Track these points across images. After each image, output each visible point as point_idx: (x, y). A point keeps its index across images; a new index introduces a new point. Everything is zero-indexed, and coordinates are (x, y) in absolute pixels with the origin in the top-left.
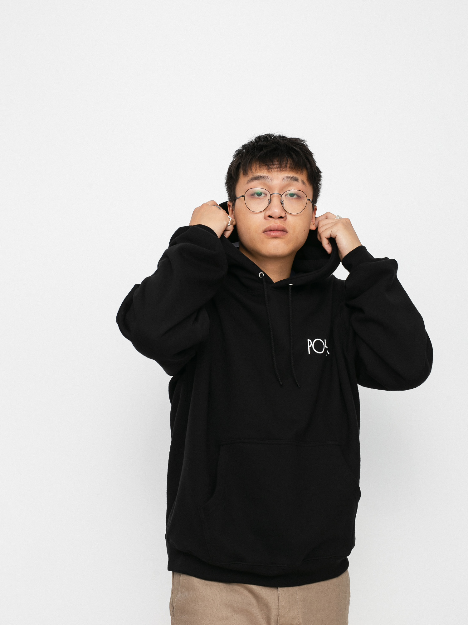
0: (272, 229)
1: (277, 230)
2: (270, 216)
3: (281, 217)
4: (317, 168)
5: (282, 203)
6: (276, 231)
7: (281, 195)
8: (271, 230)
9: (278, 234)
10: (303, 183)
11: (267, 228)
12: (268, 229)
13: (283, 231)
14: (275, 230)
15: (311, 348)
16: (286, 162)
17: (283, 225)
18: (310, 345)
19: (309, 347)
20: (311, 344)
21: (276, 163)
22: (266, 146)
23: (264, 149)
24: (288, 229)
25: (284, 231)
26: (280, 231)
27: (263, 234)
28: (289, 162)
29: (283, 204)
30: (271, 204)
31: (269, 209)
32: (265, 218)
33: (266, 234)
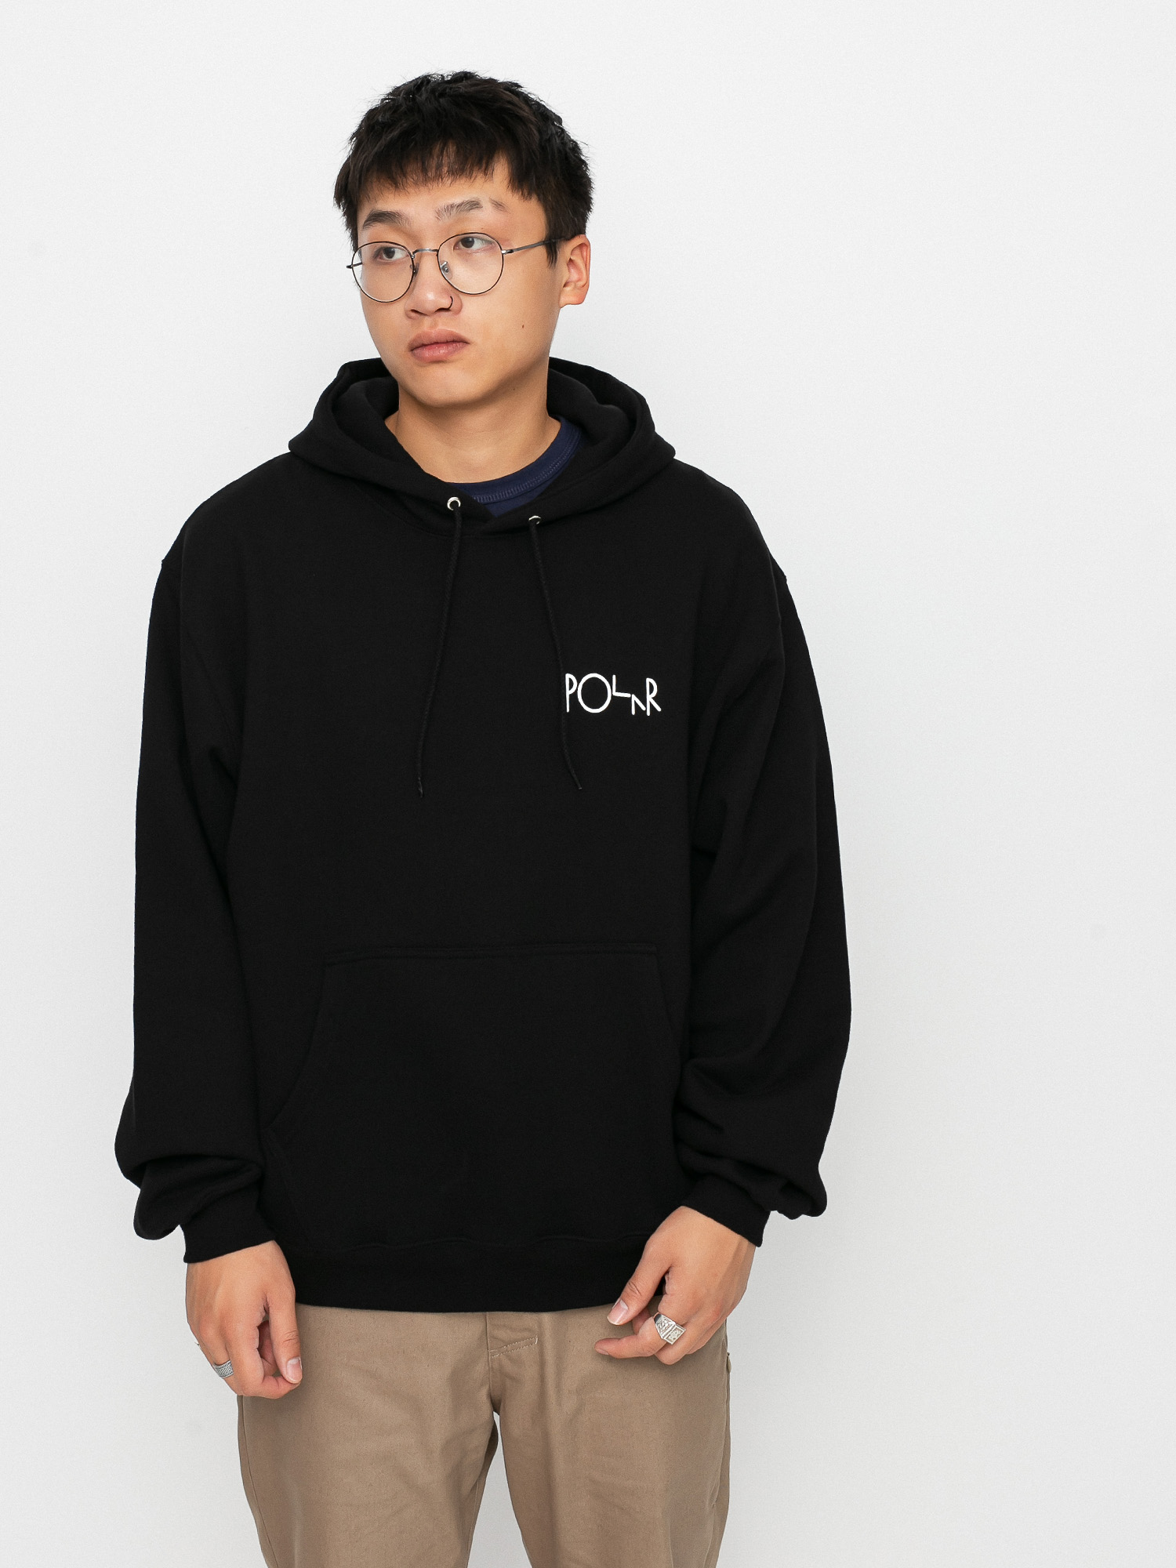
0: (426, 343)
1: (437, 343)
2: (416, 312)
3: (443, 310)
5: (441, 269)
6: (435, 346)
7: (436, 250)
8: (424, 346)
9: (442, 351)
11: (414, 340)
13: (454, 341)
14: (432, 344)
15: (574, 696)
17: (453, 328)
18: (570, 688)
19: (569, 692)
20: (573, 686)
25: (457, 341)
26: (447, 343)
27: (409, 355)
30: (417, 277)
31: (414, 293)
32: (405, 317)
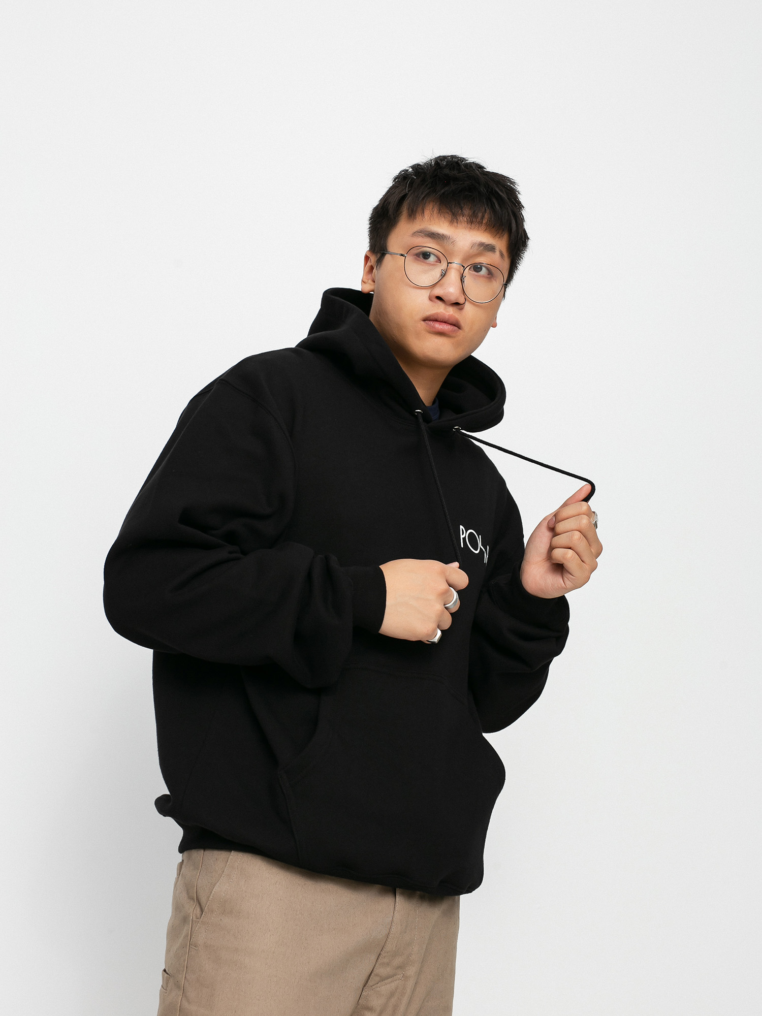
0: (439, 319)
1: (445, 322)
2: (439, 298)
3: (456, 304)
4: (525, 231)
5: (462, 280)
7: (464, 267)
8: (436, 320)
9: (446, 328)
10: (502, 255)
11: (432, 315)
12: (432, 318)
13: (454, 325)
14: (442, 322)
15: (464, 539)
16: (483, 214)
17: (457, 316)
18: (463, 534)
19: (462, 537)
21: (467, 211)
22: (456, 179)
23: (452, 184)
24: (462, 323)
25: (457, 325)
26: (451, 324)
27: (423, 322)
28: (486, 216)
29: (464, 282)
30: (445, 277)
31: (441, 286)
32: (430, 299)
33: (426, 323)
